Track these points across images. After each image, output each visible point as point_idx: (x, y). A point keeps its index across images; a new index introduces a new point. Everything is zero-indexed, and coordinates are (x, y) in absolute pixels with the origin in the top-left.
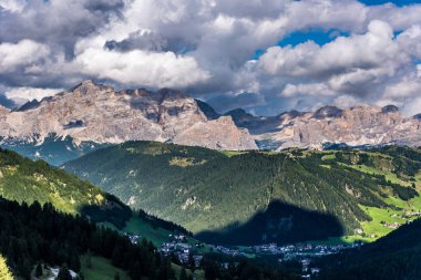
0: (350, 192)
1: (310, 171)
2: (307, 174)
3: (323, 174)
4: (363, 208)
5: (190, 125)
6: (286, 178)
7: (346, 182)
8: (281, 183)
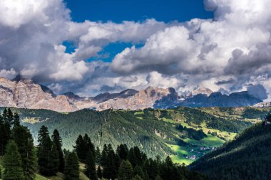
0: (158, 135)
1: (129, 120)
2: (127, 122)
3: (138, 122)
4: (169, 146)
5: (36, 101)
6: (111, 125)
7: (155, 128)
8: (108, 129)
